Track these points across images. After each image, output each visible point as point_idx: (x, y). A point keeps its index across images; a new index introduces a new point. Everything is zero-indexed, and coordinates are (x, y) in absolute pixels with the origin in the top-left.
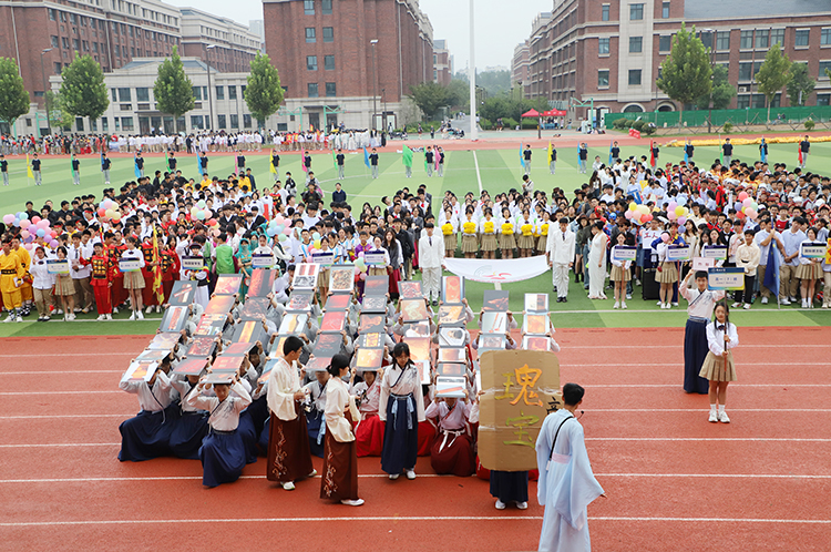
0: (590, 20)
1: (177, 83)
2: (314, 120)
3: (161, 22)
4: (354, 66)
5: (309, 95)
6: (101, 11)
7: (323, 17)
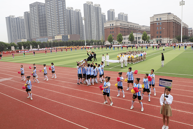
1: (132, 36)
2: (157, 42)
3: (138, 28)
4: (165, 33)
5: (157, 38)
6: (128, 27)
7: (160, 25)
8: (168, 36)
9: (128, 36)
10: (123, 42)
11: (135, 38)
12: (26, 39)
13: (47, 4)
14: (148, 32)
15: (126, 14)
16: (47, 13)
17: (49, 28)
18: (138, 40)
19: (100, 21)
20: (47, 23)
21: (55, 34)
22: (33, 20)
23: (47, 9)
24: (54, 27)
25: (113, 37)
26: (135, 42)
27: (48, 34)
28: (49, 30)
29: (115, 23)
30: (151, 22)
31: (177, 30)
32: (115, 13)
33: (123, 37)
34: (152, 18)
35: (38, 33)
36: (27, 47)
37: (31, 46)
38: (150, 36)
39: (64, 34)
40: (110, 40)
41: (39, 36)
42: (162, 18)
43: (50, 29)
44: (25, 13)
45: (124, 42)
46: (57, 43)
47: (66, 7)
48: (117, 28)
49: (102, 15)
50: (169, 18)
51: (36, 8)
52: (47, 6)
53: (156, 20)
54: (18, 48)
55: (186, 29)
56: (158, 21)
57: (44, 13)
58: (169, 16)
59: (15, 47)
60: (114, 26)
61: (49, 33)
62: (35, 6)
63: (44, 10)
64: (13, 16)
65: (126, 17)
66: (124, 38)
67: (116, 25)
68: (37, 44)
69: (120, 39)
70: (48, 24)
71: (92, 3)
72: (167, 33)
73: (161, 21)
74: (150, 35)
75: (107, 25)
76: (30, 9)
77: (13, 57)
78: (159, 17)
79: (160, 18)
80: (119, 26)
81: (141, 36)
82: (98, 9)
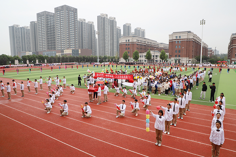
0: (234, 44)
1: (149, 55)
2: (176, 61)
3: (156, 45)
4: (184, 52)
5: (175, 57)
6: (145, 44)
7: (179, 44)
8: (187, 55)
9: (145, 54)
10: (139, 60)
11: (152, 56)
12: (31, 51)
13: (56, 14)
14: (167, 50)
15: (143, 30)
16: (57, 24)
17: (57, 40)
18: (156, 58)
19: (115, 36)
20: (56, 35)
21: (64, 47)
22: (40, 31)
23: (56, 20)
24: (64, 40)
25: (129, 54)
26: (152, 61)
27: (56, 48)
28: (57, 42)
29: (131, 39)
30: (170, 40)
31: (197, 50)
32: (131, 28)
33: (140, 54)
34: (172, 36)
35: (45, 45)
36: (32, 61)
37: (37, 61)
38: (168, 55)
39: (75, 48)
40: (126, 58)
41: (46, 49)
42: (181, 36)
43: (59, 42)
44: (31, 23)
45: (141, 60)
46: (67, 58)
47: (78, 18)
48: (133, 44)
49: (117, 29)
50: (189, 36)
51: (44, 18)
52: (56, 16)
53: (175, 39)
54: (23, 62)
55: (205, 49)
56: (177, 40)
57: (53, 24)
58: (189, 35)
59: (20, 61)
60: (130, 41)
61: (58, 46)
62: (44, 16)
63: (53, 20)
64: (17, 26)
65: (143, 33)
66: (141, 56)
67: (133, 42)
68: (44, 58)
69: (136, 56)
70: (57, 37)
71: (107, 15)
72: (186, 53)
73: (180, 39)
74: (168, 53)
75: (123, 40)
76: (38, 19)
77: (18, 73)
78: (178, 35)
79: (180, 37)
80: (135, 42)
81: (159, 54)
82: (112, 22)
